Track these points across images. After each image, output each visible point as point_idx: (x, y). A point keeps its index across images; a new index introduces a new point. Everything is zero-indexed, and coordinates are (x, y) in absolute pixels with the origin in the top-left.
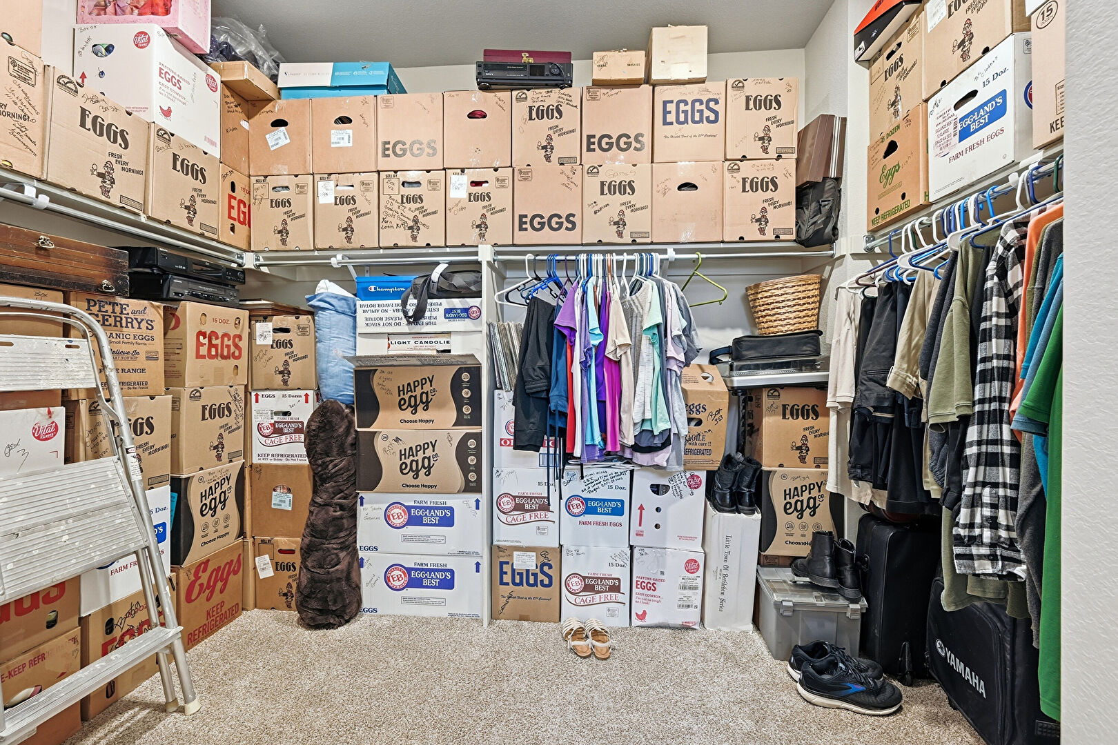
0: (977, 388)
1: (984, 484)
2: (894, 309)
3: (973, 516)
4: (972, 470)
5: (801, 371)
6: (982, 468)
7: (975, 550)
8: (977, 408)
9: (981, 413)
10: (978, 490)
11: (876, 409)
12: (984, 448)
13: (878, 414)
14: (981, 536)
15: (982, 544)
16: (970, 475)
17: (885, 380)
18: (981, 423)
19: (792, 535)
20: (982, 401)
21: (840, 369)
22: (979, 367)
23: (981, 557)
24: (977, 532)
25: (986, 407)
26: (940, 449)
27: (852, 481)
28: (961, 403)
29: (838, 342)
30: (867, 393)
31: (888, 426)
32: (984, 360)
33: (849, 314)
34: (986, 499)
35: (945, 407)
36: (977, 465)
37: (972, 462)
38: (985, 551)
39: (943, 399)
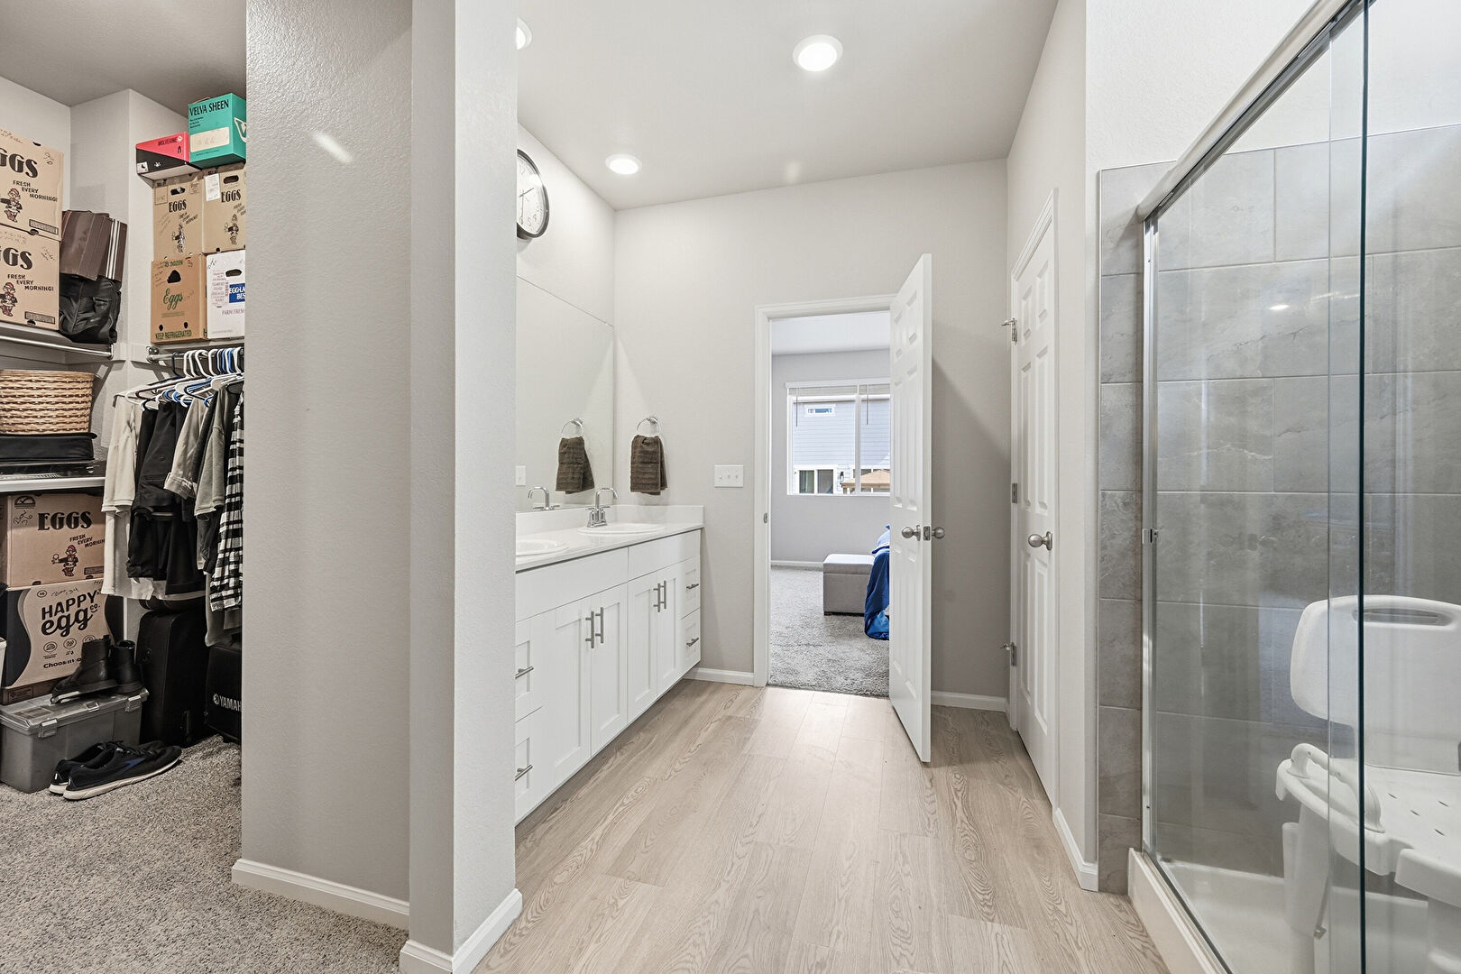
0: (228, 488)
1: (231, 550)
2: (173, 424)
3: (223, 572)
4: (223, 541)
5: (65, 476)
6: (229, 540)
7: (224, 593)
8: (227, 501)
9: (229, 504)
10: (227, 554)
11: (157, 509)
12: (231, 527)
13: (158, 514)
14: (228, 584)
15: (229, 589)
16: (221, 546)
17: (163, 484)
18: (229, 510)
19: (54, 656)
20: (231, 496)
21: (118, 474)
22: (230, 474)
23: (228, 597)
24: (226, 581)
25: (233, 500)
26: (206, 533)
27: (132, 579)
28: (218, 497)
29: (116, 448)
30: (146, 496)
31: (167, 523)
32: (233, 469)
33: (128, 423)
34: (232, 559)
35: (208, 502)
36: (226, 539)
37: (223, 537)
38: (230, 592)
39: (206, 496)
